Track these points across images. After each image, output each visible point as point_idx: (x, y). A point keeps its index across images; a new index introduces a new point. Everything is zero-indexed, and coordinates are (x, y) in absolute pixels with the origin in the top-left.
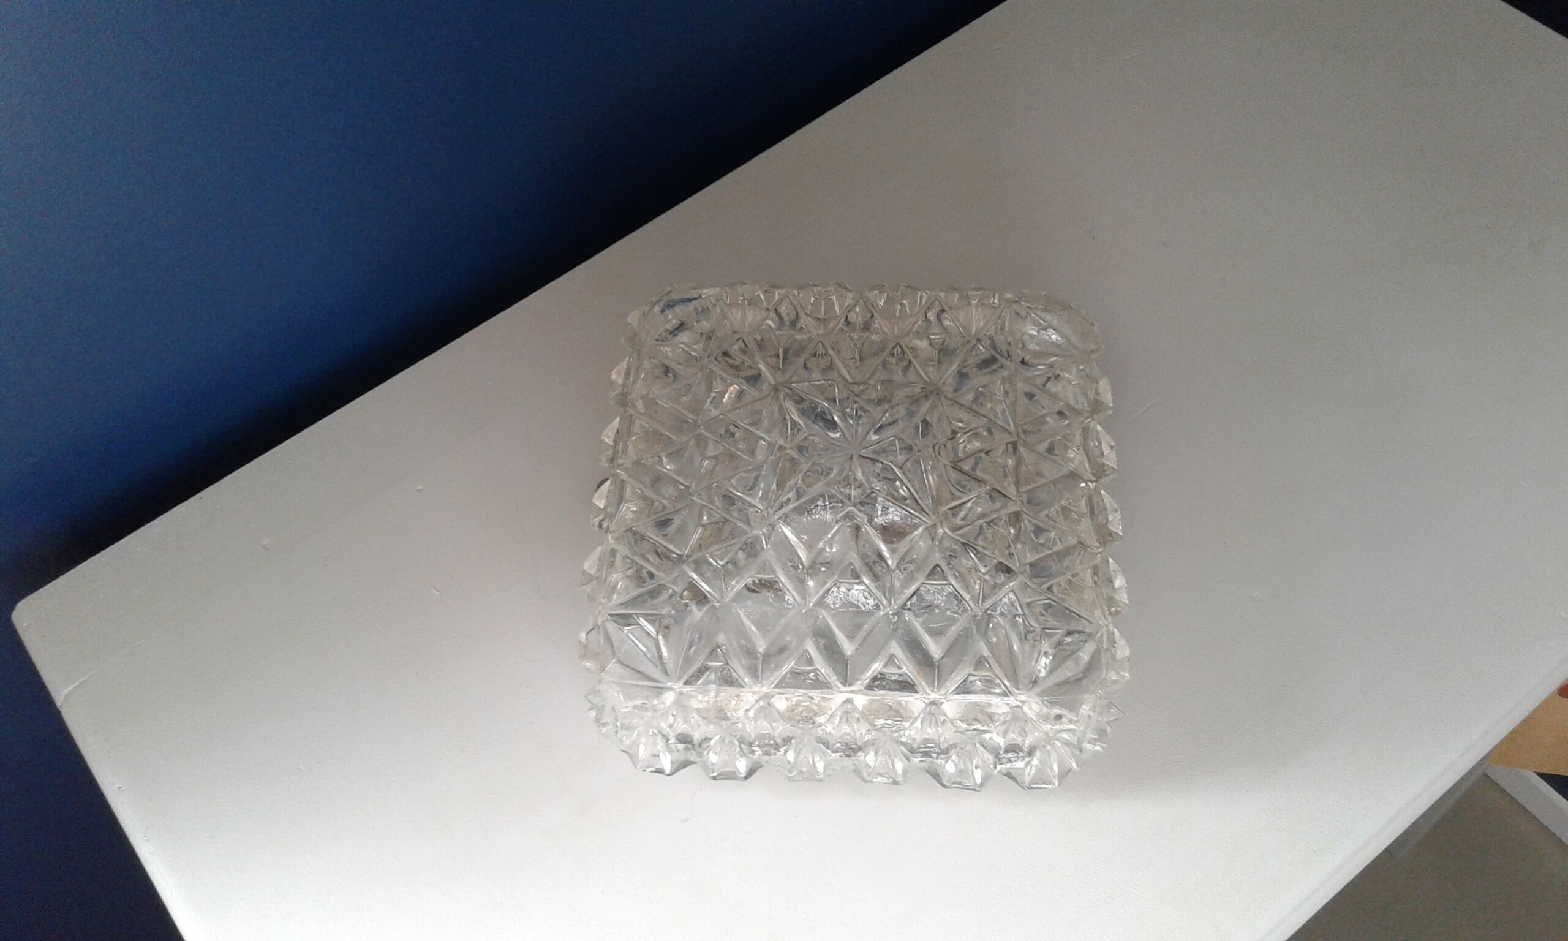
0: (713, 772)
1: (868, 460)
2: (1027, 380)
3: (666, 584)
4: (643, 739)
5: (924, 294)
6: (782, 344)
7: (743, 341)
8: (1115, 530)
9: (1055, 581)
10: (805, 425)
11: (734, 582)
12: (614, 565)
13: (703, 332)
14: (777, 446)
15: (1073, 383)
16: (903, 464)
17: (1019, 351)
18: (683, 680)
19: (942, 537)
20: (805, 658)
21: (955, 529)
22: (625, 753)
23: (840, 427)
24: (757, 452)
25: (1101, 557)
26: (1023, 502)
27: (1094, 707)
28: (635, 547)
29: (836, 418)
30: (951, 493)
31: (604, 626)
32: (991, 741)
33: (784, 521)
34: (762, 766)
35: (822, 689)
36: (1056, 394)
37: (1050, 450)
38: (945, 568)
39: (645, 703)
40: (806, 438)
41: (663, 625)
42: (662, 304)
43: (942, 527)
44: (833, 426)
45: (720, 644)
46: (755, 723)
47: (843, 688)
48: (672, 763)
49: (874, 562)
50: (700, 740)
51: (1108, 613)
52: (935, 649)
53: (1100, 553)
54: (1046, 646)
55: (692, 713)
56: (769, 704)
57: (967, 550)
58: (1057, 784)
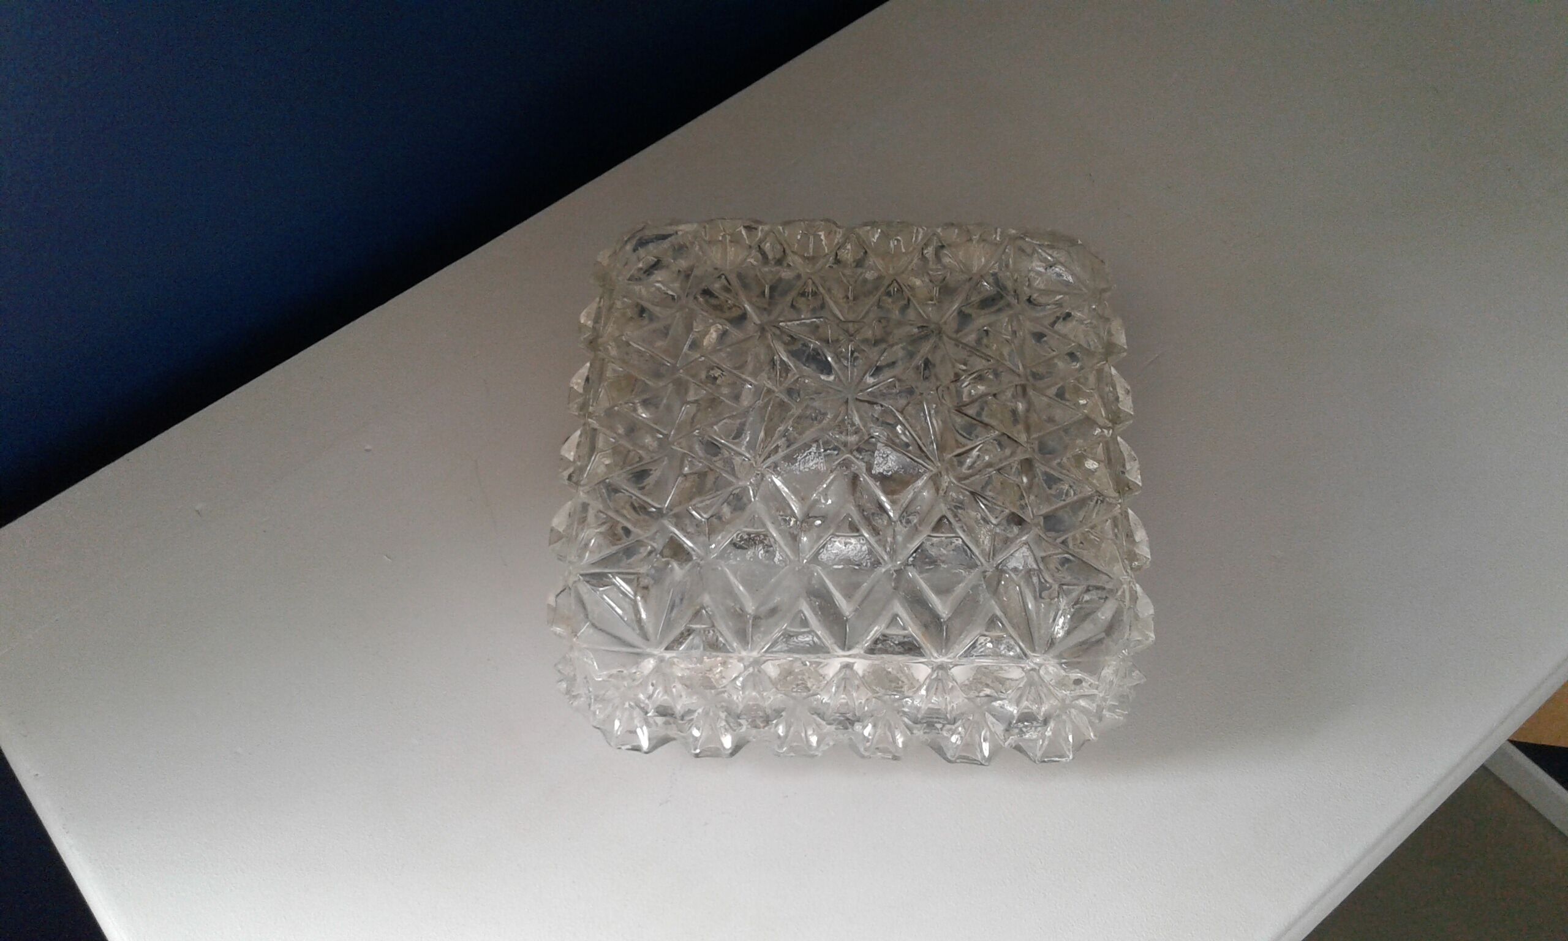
0: (695, 750)
1: (866, 404)
2: (1035, 320)
3: (646, 541)
4: (618, 713)
5: (920, 230)
6: (768, 281)
7: (726, 278)
8: (1133, 480)
9: (1070, 535)
10: (795, 366)
11: (720, 538)
12: (585, 520)
13: (681, 270)
14: (765, 388)
15: (1086, 322)
16: (904, 409)
17: (1025, 288)
18: (665, 645)
19: (947, 487)
20: (799, 620)
21: (960, 479)
22: (597, 730)
23: (834, 369)
24: (743, 397)
25: (1120, 508)
26: (1034, 450)
27: (1117, 670)
28: (608, 501)
29: (829, 359)
30: (957, 441)
31: (576, 587)
32: (1002, 710)
33: (774, 471)
34: (748, 742)
35: (818, 653)
36: (1066, 335)
37: (1061, 395)
38: (952, 520)
39: (622, 672)
40: (797, 380)
41: (641, 585)
42: (634, 242)
43: (948, 475)
44: (827, 369)
45: (705, 605)
46: (743, 693)
47: (841, 653)
48: (650, 739)
49: (873, 514)
50: (682, 712)
51: (1129, 568)
52: (942, 607)
53: (1120, 504)
54: (1063, 603)
55: (674, 682)
56: (759, 671)
57: (976, 500)
58: (1071, 757)
